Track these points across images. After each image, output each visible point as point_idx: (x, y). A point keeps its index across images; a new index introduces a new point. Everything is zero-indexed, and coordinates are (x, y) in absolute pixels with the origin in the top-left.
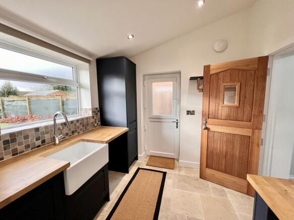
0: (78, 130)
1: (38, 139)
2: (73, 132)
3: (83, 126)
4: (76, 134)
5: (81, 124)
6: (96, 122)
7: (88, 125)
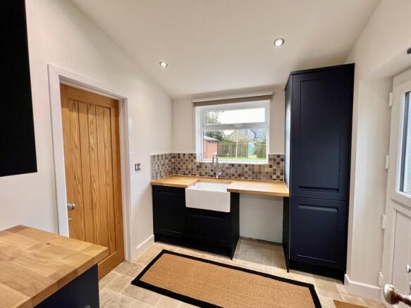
0: (246, 175)
1: (212, 171)
2: (239, 175)
3: (253, 173)
4: (243, 178)
5: (250, 169)
6: (275, 174)
7: (260, 173)
